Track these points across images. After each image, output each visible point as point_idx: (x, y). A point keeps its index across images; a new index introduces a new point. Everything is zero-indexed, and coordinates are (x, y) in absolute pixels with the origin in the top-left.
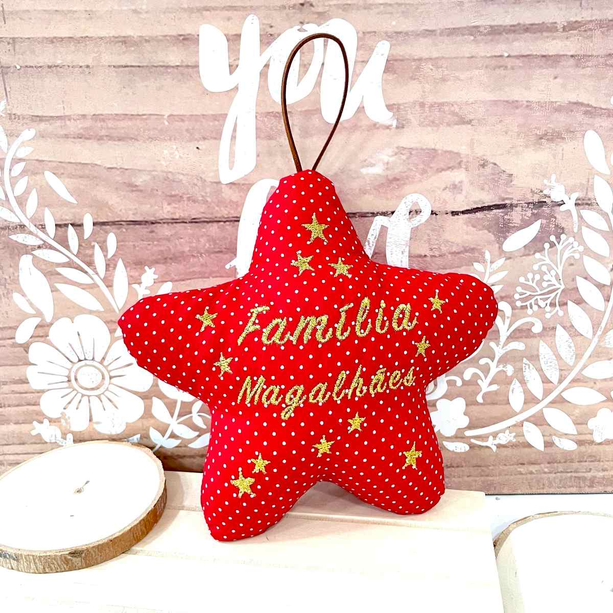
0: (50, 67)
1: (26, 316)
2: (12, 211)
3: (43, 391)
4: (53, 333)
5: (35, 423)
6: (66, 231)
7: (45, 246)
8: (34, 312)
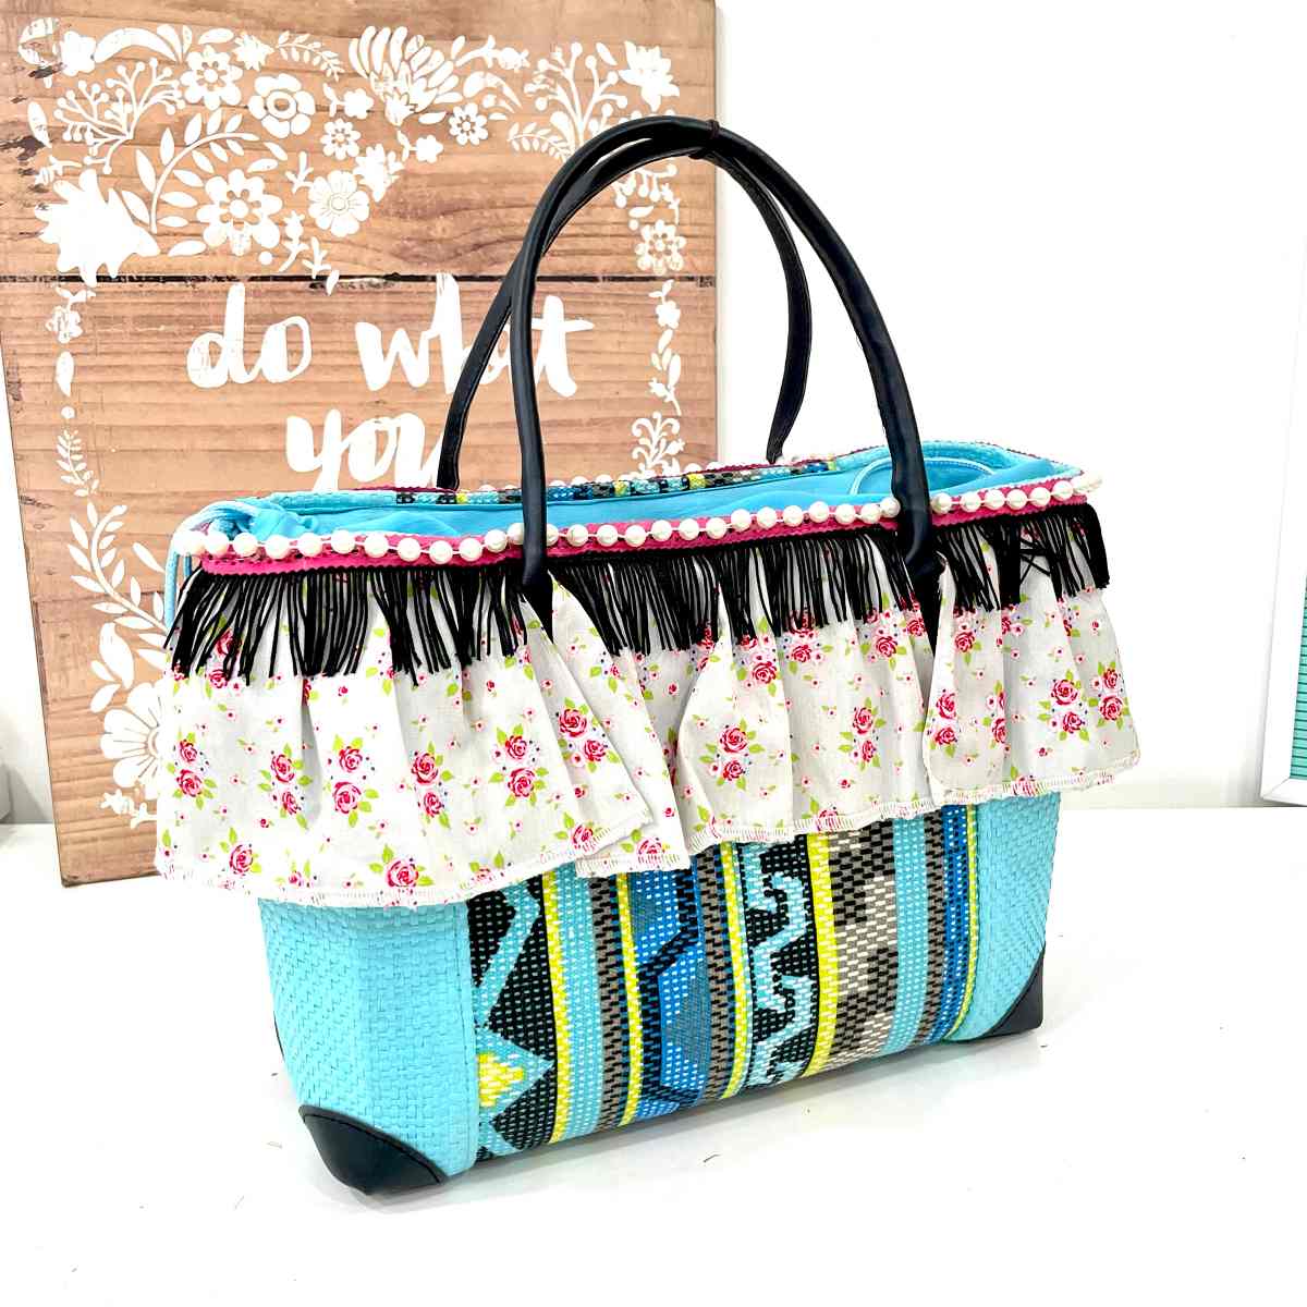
0: (145, 451)
1: (104, 683)
2: (97, 580)
3: (117, 761)
4: (131, 701)
5: (106, 795)
6: (152, 600)
7: (129, 613)
8: (112, 679)
